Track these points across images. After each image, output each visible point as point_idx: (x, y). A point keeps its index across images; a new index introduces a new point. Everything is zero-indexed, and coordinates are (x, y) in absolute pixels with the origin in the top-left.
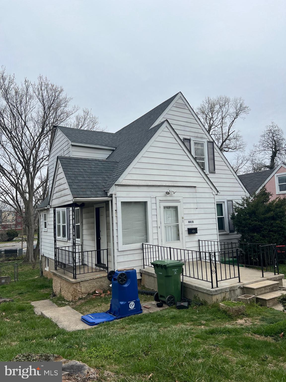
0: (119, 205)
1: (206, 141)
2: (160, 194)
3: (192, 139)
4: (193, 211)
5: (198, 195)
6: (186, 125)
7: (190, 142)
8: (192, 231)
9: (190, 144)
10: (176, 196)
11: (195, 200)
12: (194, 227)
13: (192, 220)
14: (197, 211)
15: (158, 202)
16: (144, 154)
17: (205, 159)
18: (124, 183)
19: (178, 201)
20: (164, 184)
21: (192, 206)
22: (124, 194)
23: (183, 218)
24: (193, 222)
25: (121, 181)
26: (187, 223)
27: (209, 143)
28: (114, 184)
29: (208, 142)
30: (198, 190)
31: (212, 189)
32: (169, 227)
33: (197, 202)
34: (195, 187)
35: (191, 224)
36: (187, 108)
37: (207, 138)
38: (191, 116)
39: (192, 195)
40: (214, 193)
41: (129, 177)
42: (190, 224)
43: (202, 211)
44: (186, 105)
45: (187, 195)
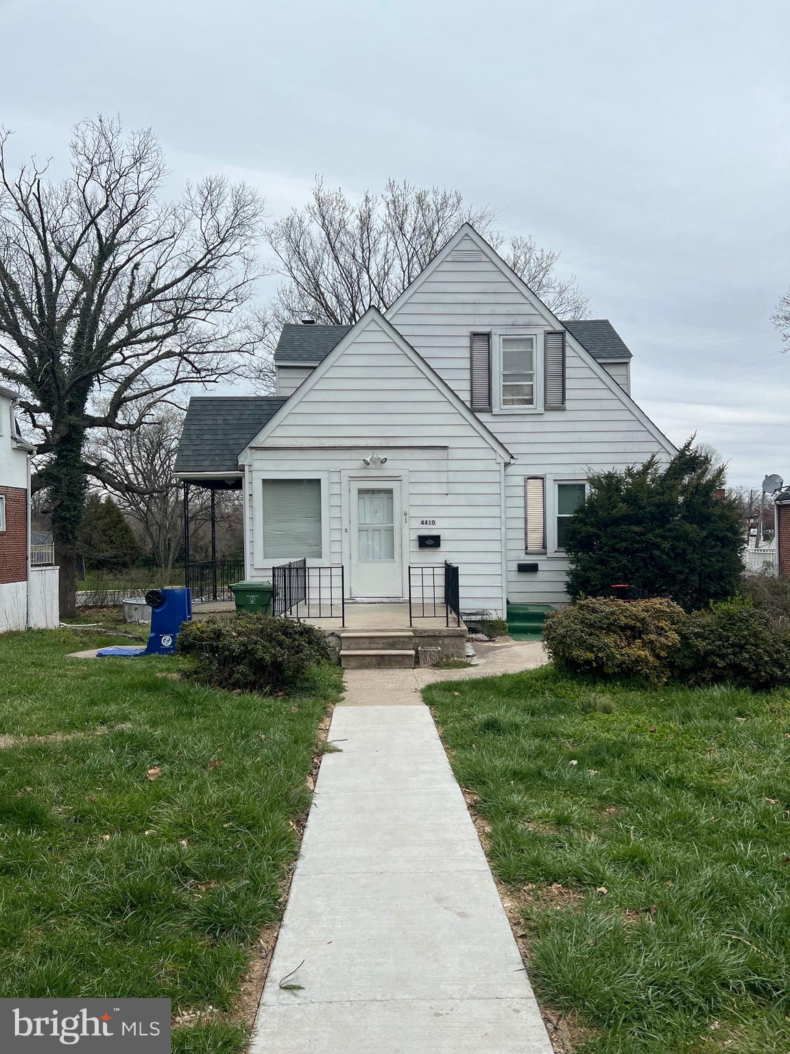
0: (258, 486)
1: (540, 333)
2: (350, 464)
3: (496, 331)
4: (434, 500)
5: (453, 465)
6: (479, 300)
7: (489, 341)
8: (429, 542)
9: (489, 345)
10: (392, 468)
11: (444, 477)
12: (434, 533)
13: (431, 519)
14: (447, 500)
15: (345, 481)
16: (315, 384)
17: (534, 378)
18: (269, 443)
19: (397, 479)
20: (362, 443)
21: (434, 489)
22: (270, 465)
23: (406, 514)
24: (434, 523)
25: (262, 439)
26: (416, 523)
27: (549, 336)
28: (249, 446)
29: (548, 333)
30: (452, 454)
31: (496, 452)
32: (375, 532)
33: (448, 479)
34: (445, 448)
35: (428, 526)
36: (485, 259)
37: (546, 323)
38: (497, 277)
39: (434, 466)
40: (499, 460)
41: (280, 432)
42: (425, 526)
43: (462, 500)
44: (482, 251)
45: (423, 466)
